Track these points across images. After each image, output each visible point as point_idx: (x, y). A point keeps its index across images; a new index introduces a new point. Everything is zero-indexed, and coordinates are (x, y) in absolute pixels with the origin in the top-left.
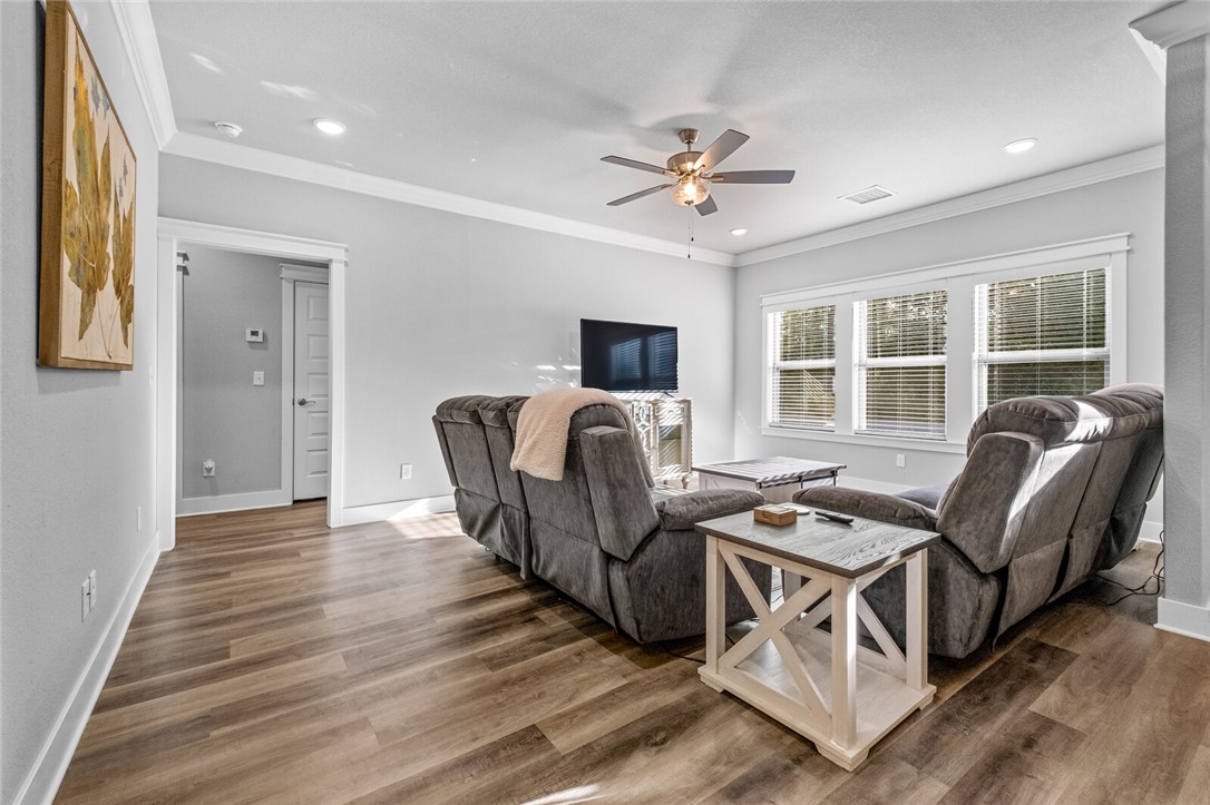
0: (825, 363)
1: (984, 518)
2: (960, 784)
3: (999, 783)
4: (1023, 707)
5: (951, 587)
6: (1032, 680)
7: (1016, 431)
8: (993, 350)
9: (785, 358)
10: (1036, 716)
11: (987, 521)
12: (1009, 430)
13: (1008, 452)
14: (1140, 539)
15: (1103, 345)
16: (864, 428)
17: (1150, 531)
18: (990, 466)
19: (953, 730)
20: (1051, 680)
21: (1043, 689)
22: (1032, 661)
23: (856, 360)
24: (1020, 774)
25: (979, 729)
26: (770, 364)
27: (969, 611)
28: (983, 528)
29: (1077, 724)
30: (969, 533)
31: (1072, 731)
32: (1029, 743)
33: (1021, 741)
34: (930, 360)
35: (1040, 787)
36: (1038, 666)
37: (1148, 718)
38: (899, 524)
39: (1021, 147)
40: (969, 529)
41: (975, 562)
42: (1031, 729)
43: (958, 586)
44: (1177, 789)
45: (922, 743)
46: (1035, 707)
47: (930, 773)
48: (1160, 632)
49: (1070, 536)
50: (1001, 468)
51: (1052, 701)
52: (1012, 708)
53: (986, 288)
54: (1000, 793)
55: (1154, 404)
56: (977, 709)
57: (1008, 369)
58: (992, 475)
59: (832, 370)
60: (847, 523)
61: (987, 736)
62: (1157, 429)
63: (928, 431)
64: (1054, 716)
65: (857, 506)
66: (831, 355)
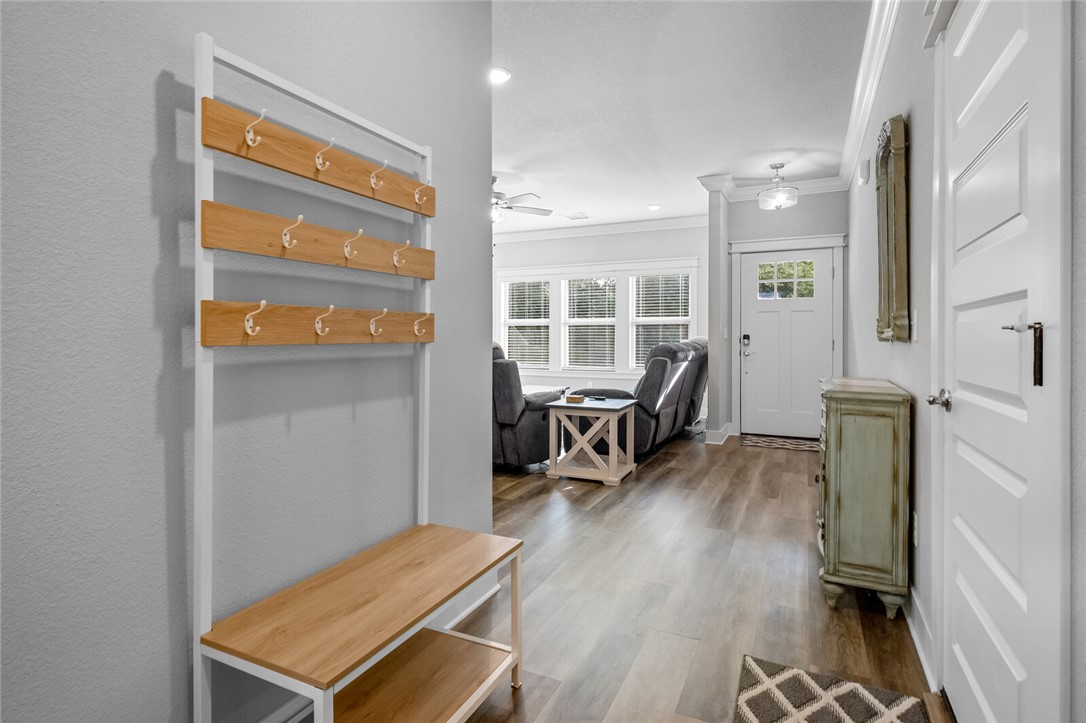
0: (541, 322)
1: (652, 393)
6: (667, 461)
7: (662, 356)
9: (512, 316)
12: (659, 357)
13: (660, 365)
15: (688, 316)
16: (567, 365)
17: (703, 413)
18: (655, 371)
23: (563, 320)
26: (503, 322)
27: (647, 432)
28: (652, 397)
30: (646, 403)
31: (679, 469)
33: (665, 473)
34: (607, 321)
38: (621, 398)
39: (655, 208)
40: (647, 398)
42: (668, 471)
46: (668, 466)
48: (707, 445)
49: (677, 404)
50: (658, 372)
51: (673, 464)
52: (661, 468)
53: (635, 278)
55: (705, 347)
57: (645, 327)
58: (655, 375)
59: (547, 327)
60: (603, 400)
62: (705, 357)
64: (674, 467)
66: (547, 316)
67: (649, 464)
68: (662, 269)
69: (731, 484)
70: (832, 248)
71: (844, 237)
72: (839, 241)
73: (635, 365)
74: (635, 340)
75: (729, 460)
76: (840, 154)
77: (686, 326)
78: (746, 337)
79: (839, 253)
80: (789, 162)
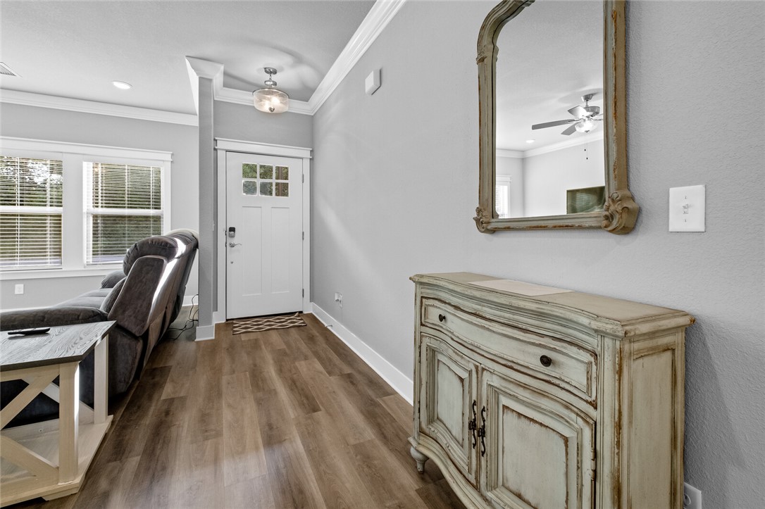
1: (139, 305)
2: (145, 451)
3: (162, 437)
4: (158, 400)
5: (119, 352)
6: (157, 386)
7: (153, 254)
8: (97, 207)
10: (165, 400)
11: (141, 306)
12: (149, 255)
13: (153, 266)
14: (183, 305)
15: (160, 208)
18: (143, 275)
19: (130, 430)
20: (165, 382)
21: (163, 388)
22: (153, 378)
24: (169, 427)
25: (142, 422)
27: (130, 362)
28: (139, 311)
29: (182, 394)
30: (130, 316)
31: (182, 397)
32: (167, 413)
33: (164, 414)
35: (179, 427)
36: (157, 379)
37: (205, 377)
38: (82, 323)
40: (130, 314)
41: (133, 331)
42: (165, 407)
43: (123, 350)
44: (221, 395)
45: (115, 448)
46: (163, 398)
47: (127, 458)
48: (198, 342)
49: (166, 308)
50: (149, 275)
51: (169, 391)
52: (154, 404)
53: (91, 165)
54: (164, 442)
56: (137, 414)
57: (105, 217)
58: (144, 280)
61: (147, 423)
63: (46, 263)
64: (172, 396)
65: (43, 321)
67: (131, 402)
68: (130, 158)
69: (259, 402)
70: (302, 158)
71: (311, 151)
72: (306, 153)
73: (91, 261)
74: (91, 232)
75: (233, 360)
76: (322, 76)
77: (158, 219)
78: (232, 229)
79: (307, 163)
80: (282, 69)
